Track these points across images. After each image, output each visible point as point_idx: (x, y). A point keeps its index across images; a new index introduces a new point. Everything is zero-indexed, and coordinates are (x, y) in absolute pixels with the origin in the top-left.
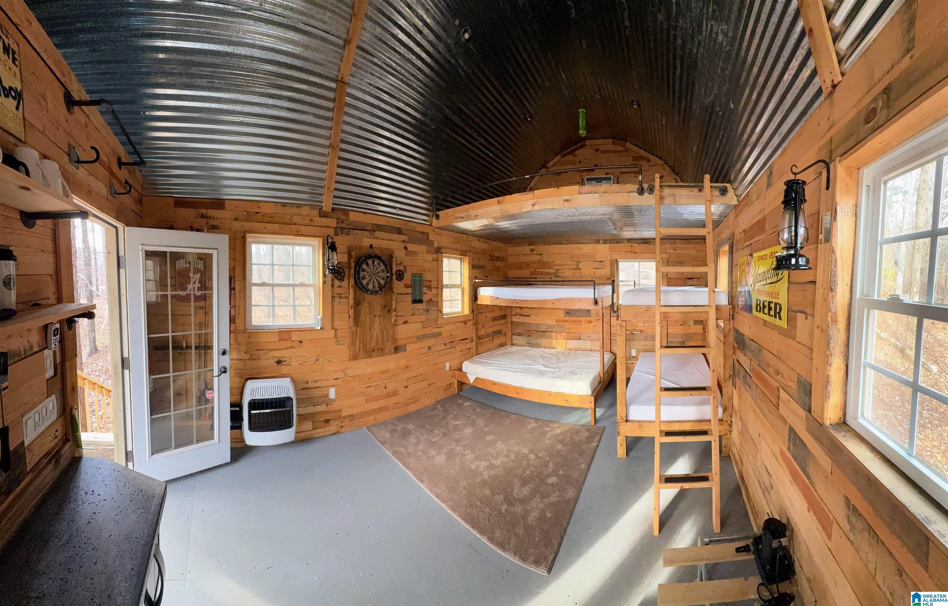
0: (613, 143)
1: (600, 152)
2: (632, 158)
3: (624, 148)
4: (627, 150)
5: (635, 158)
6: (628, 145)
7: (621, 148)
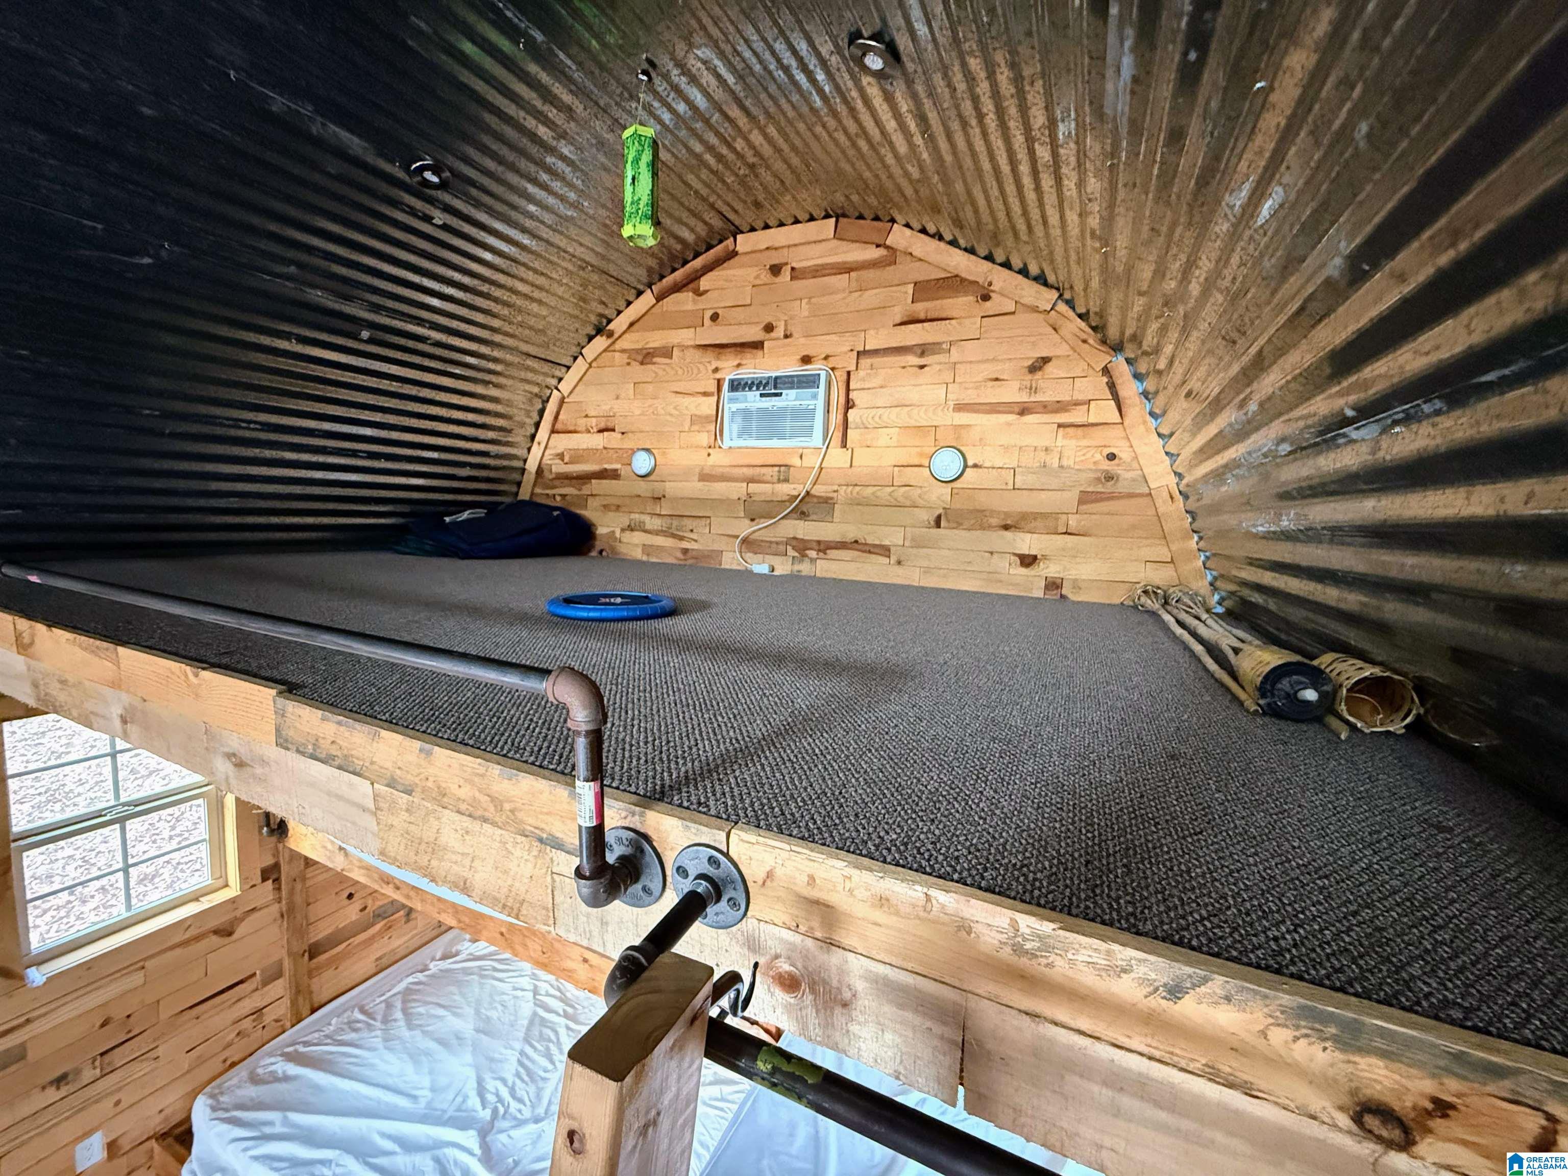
0: (837, 235)
1: (786, 273)
2: (910, 288)
3: (882, 252)
4: (892, 256)
5: (923, 290)
6: (899, 236)
7: (873, 253)
